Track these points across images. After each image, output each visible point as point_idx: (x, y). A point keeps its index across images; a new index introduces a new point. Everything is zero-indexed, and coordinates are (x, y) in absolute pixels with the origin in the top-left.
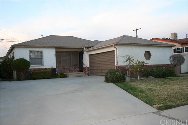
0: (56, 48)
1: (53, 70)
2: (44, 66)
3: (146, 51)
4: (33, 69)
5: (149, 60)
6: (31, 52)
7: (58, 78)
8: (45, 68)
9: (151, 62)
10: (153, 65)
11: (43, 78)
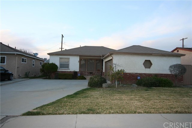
0: (80, 56)
1: (75, 73)
2: (69, 69)
3: (146, 60)
4: (61, 71)
5: (149, 69)
6: (61, 58)
7: (77, 79)
8: (70, 71)
9: (152, 71)
10: (153, 74)
11: (66, 79)
